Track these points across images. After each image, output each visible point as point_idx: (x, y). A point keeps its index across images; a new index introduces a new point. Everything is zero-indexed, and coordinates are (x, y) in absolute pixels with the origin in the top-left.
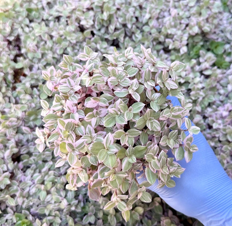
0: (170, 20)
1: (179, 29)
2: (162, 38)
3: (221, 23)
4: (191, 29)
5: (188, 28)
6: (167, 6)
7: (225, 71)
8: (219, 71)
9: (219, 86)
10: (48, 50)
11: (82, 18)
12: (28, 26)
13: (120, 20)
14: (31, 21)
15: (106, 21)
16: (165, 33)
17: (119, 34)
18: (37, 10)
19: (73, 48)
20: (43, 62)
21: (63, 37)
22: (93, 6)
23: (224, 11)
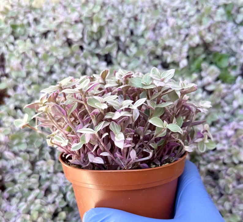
0: (167, 30)
1: (177, 40)
2: (159, 51)
3: (224, 33)
4: (191, 39)
5: (187, 39)
6: (165, 16)
7: (230, 86)
8: (223, 86)
9: (223, 103)
10: (33, 68)
11: (70, 31)
12: (13, 44)
13: (112, 32)
14: (16, 39)
15: (96, 33)
16: (163, 45)
17: (112, 48)
18: (22, 26)
19: (61, 65)
20: (28, 81)
21: (50, 54)
22: (83, 18)
23: (228, 20)
